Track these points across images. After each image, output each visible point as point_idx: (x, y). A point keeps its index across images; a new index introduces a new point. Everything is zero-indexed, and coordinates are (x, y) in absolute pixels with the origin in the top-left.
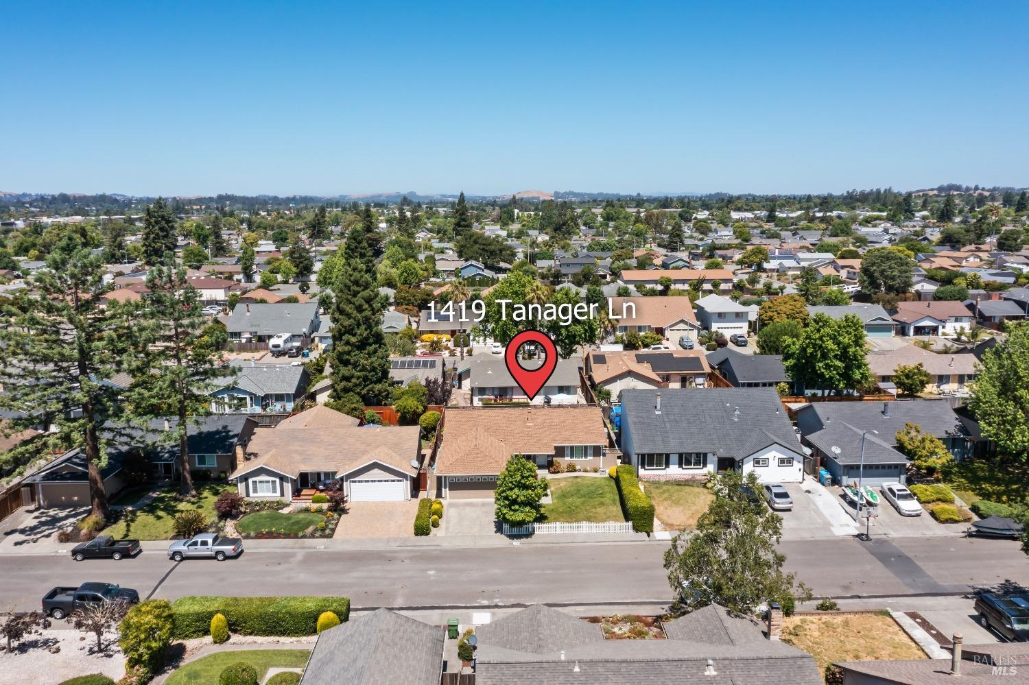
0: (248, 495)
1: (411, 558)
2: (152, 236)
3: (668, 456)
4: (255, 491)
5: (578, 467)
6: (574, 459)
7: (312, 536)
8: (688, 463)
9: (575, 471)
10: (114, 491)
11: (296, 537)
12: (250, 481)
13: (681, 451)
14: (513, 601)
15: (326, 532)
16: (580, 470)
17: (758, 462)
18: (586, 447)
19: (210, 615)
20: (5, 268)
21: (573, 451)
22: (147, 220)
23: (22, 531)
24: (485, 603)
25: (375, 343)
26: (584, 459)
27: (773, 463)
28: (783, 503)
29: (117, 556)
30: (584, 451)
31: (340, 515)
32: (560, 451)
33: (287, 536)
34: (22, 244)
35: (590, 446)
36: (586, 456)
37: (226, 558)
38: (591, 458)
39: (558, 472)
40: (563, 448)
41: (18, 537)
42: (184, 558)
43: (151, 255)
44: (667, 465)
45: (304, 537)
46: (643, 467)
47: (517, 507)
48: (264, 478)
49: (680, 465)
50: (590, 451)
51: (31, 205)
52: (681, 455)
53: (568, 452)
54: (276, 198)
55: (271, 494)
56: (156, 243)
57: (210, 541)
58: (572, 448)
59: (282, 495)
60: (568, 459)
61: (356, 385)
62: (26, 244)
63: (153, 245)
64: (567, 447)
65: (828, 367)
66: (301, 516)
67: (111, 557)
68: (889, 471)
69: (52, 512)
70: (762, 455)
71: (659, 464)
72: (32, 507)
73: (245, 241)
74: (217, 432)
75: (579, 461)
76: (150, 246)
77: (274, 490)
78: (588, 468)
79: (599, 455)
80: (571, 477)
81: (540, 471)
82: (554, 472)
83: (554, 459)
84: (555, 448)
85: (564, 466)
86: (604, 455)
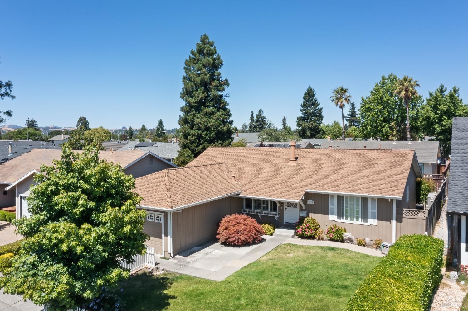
5: (348, 235)
6: (344, 220)
9: (342, 241)
16: (351, 241)
18: (365, 200)
21: (343, 205)
26: (360, 222)
30: (362, 208)
35: (373, 199)
36: (365, 217)
38: (372, 222)
39: (312, 237)
40: (326, 196)
50: (372, 209)
53: (333, 205)
58: (340, 198)
60: (333, 218)
64: (332, 196)
75: (350, 225)
78: (367, 240)
79: (390, 219)
80: (332, 249)
81: (278, 231)
82: (302, 237)
83: (311, 215)
84: (308, 195)
85: (324, 228)
86: (399, 219)
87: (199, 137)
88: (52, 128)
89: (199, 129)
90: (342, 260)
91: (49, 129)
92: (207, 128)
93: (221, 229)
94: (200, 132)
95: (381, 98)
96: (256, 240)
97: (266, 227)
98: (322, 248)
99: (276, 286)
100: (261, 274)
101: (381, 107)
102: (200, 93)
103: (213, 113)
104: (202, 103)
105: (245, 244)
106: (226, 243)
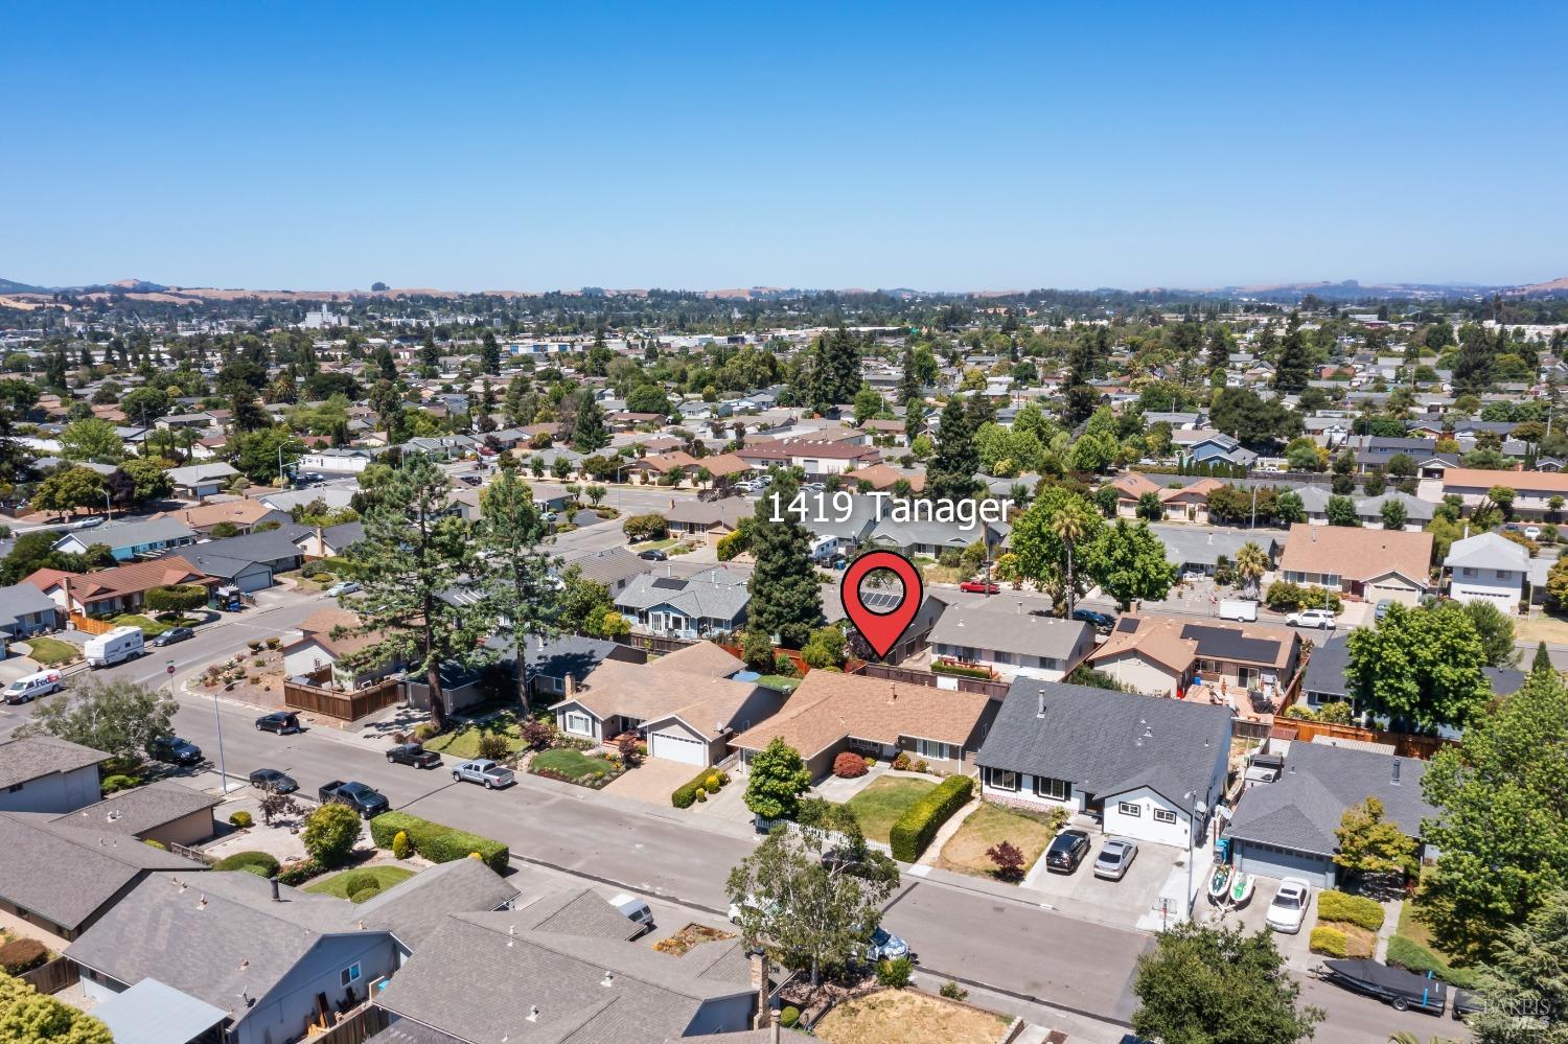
0: (565, 730)
1: (641, 828)
2: (823, 376)
3: (1019, 776)
4: (571, 727)
5: (928, 768)
6: (927, 757)
7: (583, 784)
8: (1046, 790)
9: (925, 772)
10: (473, 702)
11: (569, 782)
12: (567, 714)
13: (1037, 773)
14: (672, 894)
15: (599, 783)
16: (931, 772)
17: (1125, 808)
18: (941, 745)
19: (398, 830)
20: (656, 412)
21: (927, 747)
22: (818, 355)
23: (378, 726)
24: (646, 887)
25: (797, 573)
26: (937, 759)
27: (1147, 815)
28: (1108, 869)
29: (416, 765)
30: (940, 749)
31: (628, 768)
32: (908, 744)
33: (564, 779)
34: (699, 377)
35: (946, 745)
36: (941, 755)
37: (492, 787)
38: (946, 759)
39: (903, 769)
40: (915, 740)
41: (373, 730)
42: (461, 780)
43: (820, 401)
44: (1019, 786)
45: (576, 783)
46: (988, 783)
47: (761, 797)
48: (577, 713)
49: (1036, 790)
50: (946, 751)
51: (791, 308)
52: (1036, 779)
53: (920, 746)
54: (1118, 294)
55: (583, 732)
56: (827, 385)
57: (482, 767)
58: (925, 742)
59: (594, 735)
60: (920, 755)
61: (768, 622)
62: (703, 378)
63: (823, 387)
64: (919, 740)
65: (1392, 689)
66: (596, 761)
67: (412, 765)
68: (1309, 861)
69: (412, 712)
70: (1134, 799)
71: (1009, 784)
72: (404, 704)
73: (965, 379)
74: (583, 656)
75: (932, 760)
76: (820, 388)
77: (587, 730)
78: (940, 772)
79: (957, 758)
80: (916, 779)
81: (879, 763)
82: (897, 769)
83: (905, 752)
84: (901, 738)
85: (914, 762)
86: (963, 759)
87: (779, 615)
88: (134, 290)
89: (779, 605)
90: (919, 788)
91: (127, 295)
92: (790, 606)
93: (836, 765)
94: (780, 609)
95: (1039, 527)
96: (863, 772)
97: (869, 760)
98: (908, 779)
99: (876, 805)
100: (867, 799)
101: (1037, 540)
102: (779, 558)
103: (796, 583)
104: (782, 572)
105: (855, 776)
106: (841, 776)
